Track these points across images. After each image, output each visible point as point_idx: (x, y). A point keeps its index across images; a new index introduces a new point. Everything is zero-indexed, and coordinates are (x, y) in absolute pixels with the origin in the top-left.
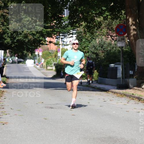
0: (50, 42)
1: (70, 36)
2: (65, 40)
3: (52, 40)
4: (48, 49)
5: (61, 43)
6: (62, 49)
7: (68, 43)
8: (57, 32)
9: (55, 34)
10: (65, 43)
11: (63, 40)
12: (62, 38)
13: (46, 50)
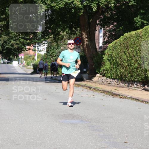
0: (29, 49)
1: (43, 45)
2: (40, 48)
3: (30, 48)
4: (28, 54)
5: (37, 49)
6: (38, 54)
7: (42, 50)
8: (34, 42)
9: (32, 44)
10: (39, 50)
11: (38, 48)
12: (37, 47)
13: (26, 55)
